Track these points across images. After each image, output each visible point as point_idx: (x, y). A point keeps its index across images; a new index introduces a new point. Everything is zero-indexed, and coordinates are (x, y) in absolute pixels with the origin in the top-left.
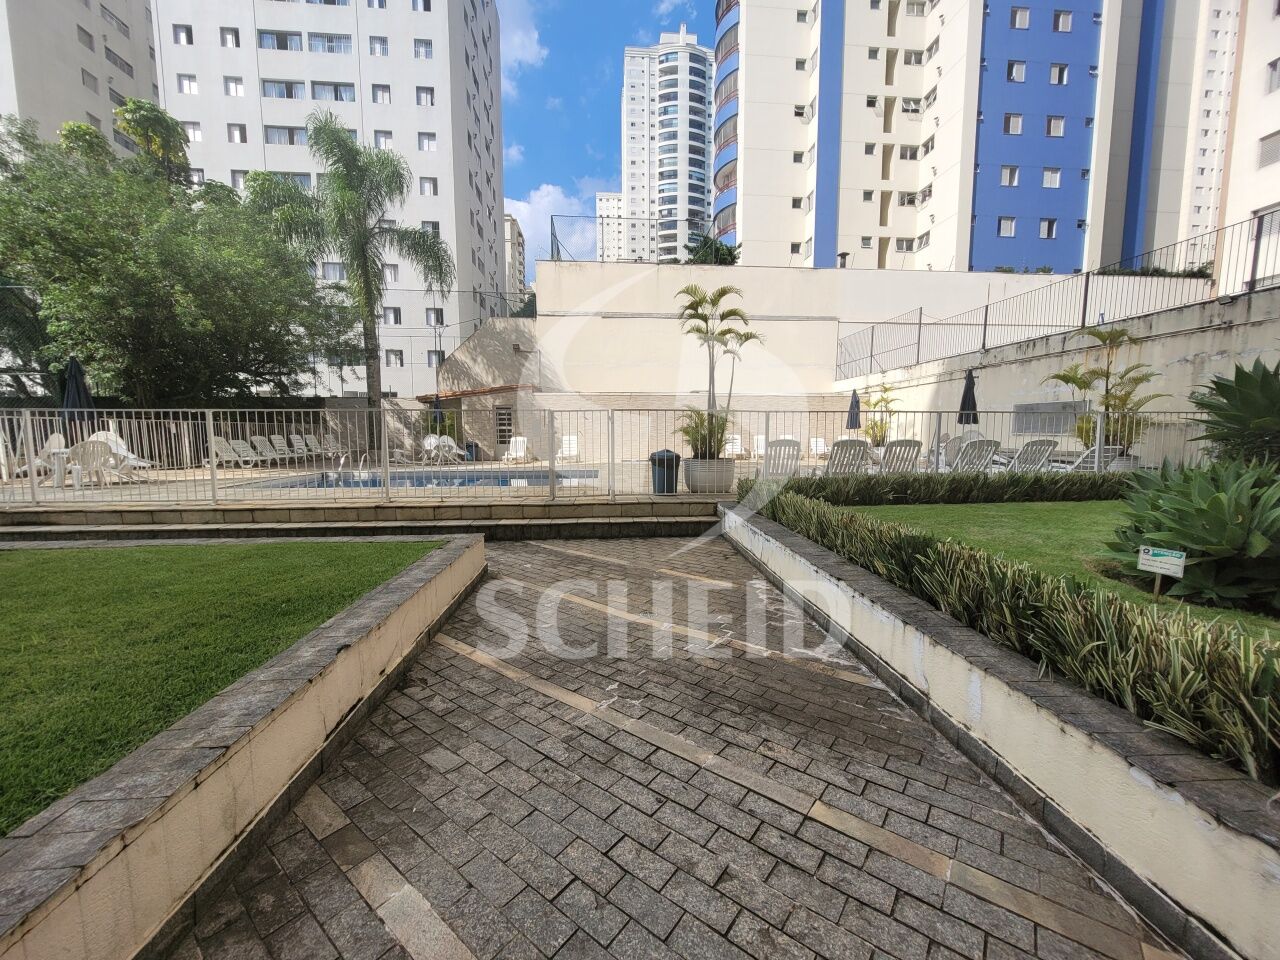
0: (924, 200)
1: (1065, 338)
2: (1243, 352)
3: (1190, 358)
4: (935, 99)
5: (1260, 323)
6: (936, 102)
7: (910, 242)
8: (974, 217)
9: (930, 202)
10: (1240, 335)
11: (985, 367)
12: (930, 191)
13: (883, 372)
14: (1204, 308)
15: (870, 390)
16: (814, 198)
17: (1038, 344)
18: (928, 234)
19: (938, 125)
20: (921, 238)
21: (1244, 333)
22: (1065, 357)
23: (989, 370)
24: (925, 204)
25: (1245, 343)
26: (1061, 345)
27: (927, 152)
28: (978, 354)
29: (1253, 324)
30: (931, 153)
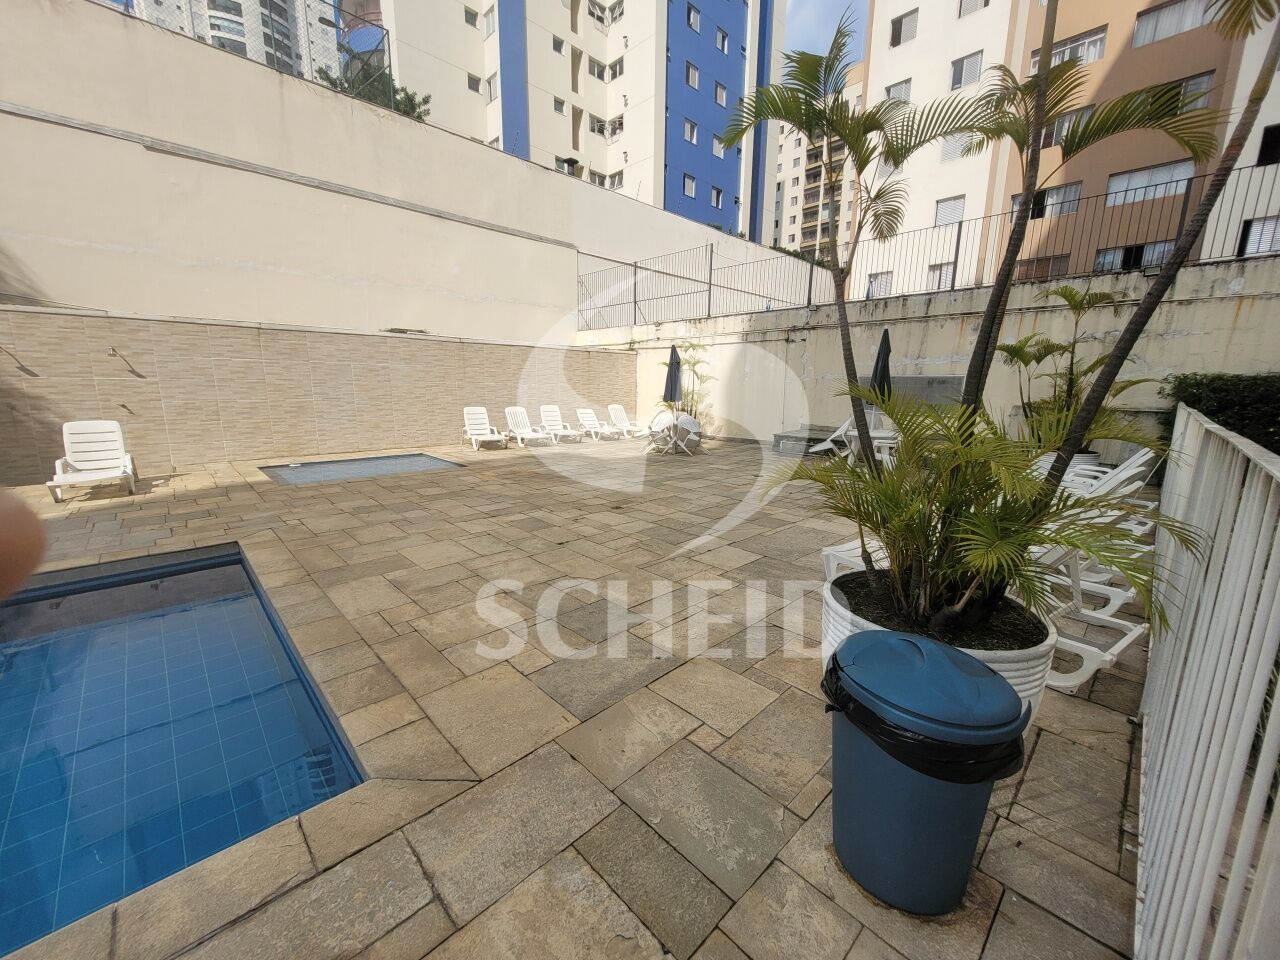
0: (614, 132)
1: (930, 300)
2: (1166, 332)
3: (1099, 335)
4: (621, 14)
5: (1189, 302)
6: (623, 17)
7: (602, 178)
8: (666, 166)
9: (621, 136)
10: (1164, 314)
11: (814, 328)
12: (621, 124)
13: (658, 324)
14: (1117, 279)
15: (636, 346)
16: (498, 83)
17: (892, 306)
18: (620, 173)
19: (626, 46)
20: (612, 177)
21: (1168, 312)
22: (931, 324)
23: (820, 331)
24: (616, 137)
25: (1169, 324)
26: (925, 308)
27: (614, 76)
28: (802, 312)
29: (1181, 302)
30: (619, 79)
